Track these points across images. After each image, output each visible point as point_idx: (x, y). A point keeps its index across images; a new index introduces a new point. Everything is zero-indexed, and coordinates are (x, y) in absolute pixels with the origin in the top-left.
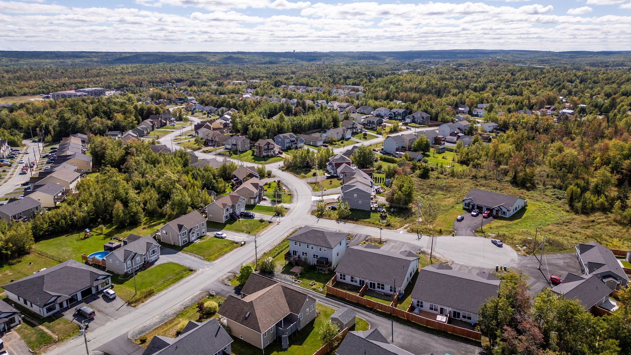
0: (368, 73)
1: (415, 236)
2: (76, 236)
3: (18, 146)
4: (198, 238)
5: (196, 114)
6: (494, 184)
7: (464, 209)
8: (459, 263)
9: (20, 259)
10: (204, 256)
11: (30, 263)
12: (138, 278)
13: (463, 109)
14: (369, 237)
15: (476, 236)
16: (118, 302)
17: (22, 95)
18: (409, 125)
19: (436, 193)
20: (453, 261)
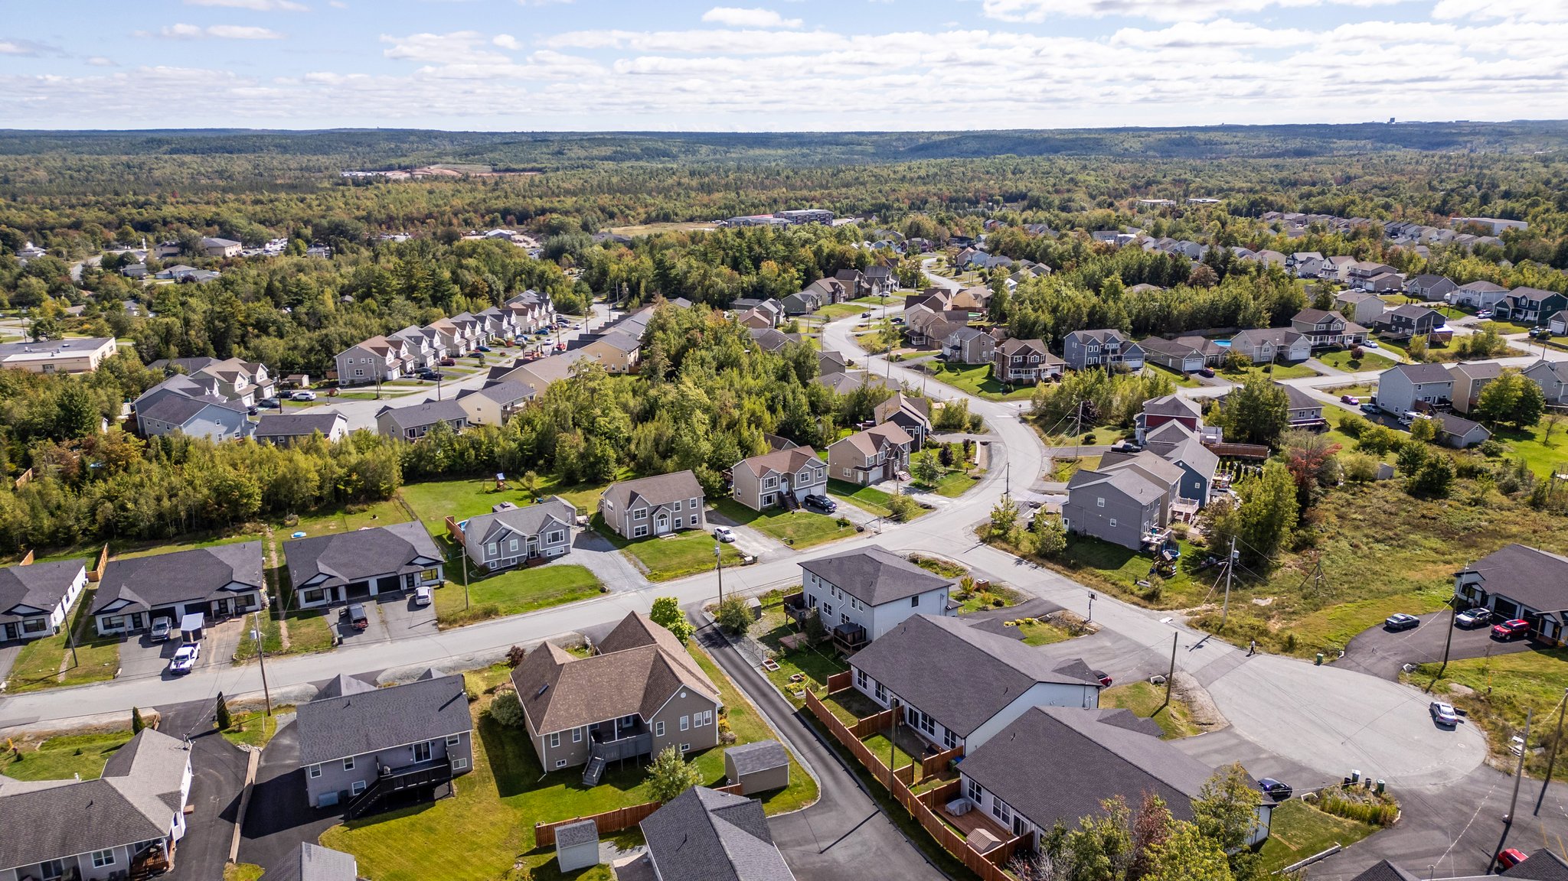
1: (1196, 636)
3: (577, 314)
4: (673, 531)
5: (963, 274)
8: (1243, 733)
9: (365, 507)
10: (653, 569)
11: (375, 517)
12: (496, 582)
15: (1398, 680)
16: (429, 614)
17: (686, 220)
18: (1553, 340)
19: (1415, 543)
20: (1231, 726)
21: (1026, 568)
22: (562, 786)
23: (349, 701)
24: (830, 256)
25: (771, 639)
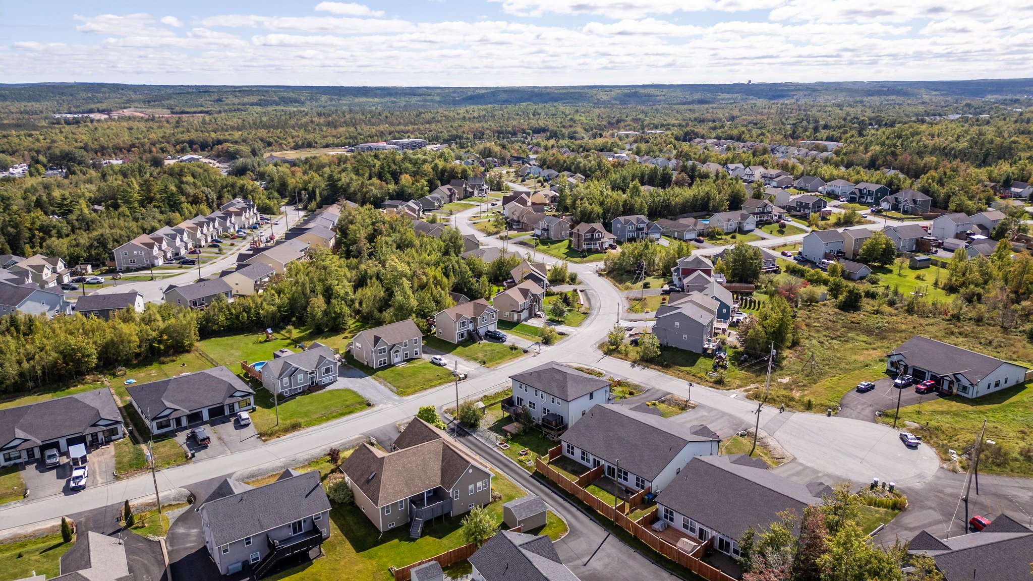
0: (870, 119)
1: (754, 405)
2: (254, 337)
3: (273, 214)
4: (404, 361)
5: (527, 181)
6: (993, 334)
7: (888, 372)
8: (804, 462)
9: (174, 358)
10: (398, 387)
11: (184, 365)
12: (291, 404)
13: (1018, 190)
14: (669, 397)
15: (875, 422)
16: (251, 431)
17: (324, 147)
18: (884, 213)
19: (853, 339)
20: (795, 458)
21: (638, 369)
22: (396, 541)
23: (242, 497)
24: (444, 171)
25: (497, 428)
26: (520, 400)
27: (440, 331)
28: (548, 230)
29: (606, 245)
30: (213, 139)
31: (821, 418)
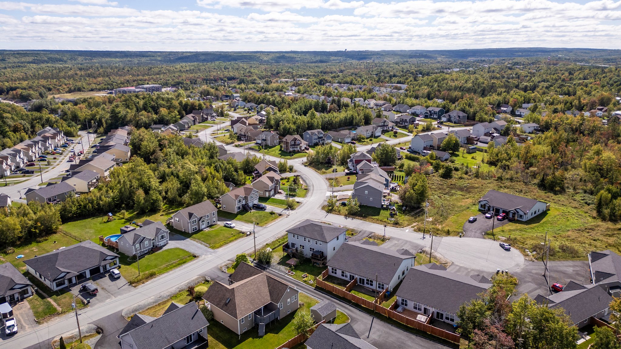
0: (416, 71)
1: (421, 235)
2: (100, 219)
3: (74, 136)
4: (208, 227)
5: (238, 110)
6: (520, 186)
7: (480, 210)
8: (458, 264)
9: (47, 238)
10: (209, 244)
11: (55, 242)
12: (143, 261)
13: (505, 109)
14: (373, 234)
15: (484, 238)
16: (122, 281)
17: (90, 91)
18: (444, 124)
19: (455, 194)
20: (453, 263)
21: (349, 220)
22: (251, 339)
23: (152, 325)
24: (186, 105)
25: (283, 262)
26: (293, 245)
27: (224, 206)
28: (265, 140)
29: (303, 148)
30: (7, 86)
31: (457, 238)
